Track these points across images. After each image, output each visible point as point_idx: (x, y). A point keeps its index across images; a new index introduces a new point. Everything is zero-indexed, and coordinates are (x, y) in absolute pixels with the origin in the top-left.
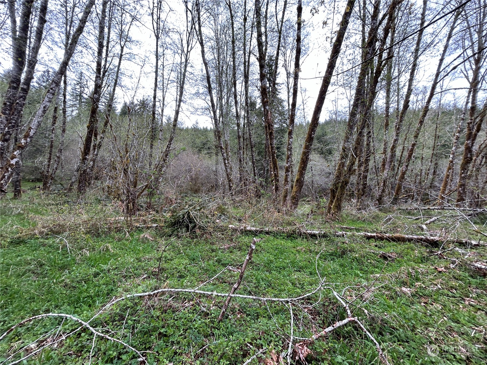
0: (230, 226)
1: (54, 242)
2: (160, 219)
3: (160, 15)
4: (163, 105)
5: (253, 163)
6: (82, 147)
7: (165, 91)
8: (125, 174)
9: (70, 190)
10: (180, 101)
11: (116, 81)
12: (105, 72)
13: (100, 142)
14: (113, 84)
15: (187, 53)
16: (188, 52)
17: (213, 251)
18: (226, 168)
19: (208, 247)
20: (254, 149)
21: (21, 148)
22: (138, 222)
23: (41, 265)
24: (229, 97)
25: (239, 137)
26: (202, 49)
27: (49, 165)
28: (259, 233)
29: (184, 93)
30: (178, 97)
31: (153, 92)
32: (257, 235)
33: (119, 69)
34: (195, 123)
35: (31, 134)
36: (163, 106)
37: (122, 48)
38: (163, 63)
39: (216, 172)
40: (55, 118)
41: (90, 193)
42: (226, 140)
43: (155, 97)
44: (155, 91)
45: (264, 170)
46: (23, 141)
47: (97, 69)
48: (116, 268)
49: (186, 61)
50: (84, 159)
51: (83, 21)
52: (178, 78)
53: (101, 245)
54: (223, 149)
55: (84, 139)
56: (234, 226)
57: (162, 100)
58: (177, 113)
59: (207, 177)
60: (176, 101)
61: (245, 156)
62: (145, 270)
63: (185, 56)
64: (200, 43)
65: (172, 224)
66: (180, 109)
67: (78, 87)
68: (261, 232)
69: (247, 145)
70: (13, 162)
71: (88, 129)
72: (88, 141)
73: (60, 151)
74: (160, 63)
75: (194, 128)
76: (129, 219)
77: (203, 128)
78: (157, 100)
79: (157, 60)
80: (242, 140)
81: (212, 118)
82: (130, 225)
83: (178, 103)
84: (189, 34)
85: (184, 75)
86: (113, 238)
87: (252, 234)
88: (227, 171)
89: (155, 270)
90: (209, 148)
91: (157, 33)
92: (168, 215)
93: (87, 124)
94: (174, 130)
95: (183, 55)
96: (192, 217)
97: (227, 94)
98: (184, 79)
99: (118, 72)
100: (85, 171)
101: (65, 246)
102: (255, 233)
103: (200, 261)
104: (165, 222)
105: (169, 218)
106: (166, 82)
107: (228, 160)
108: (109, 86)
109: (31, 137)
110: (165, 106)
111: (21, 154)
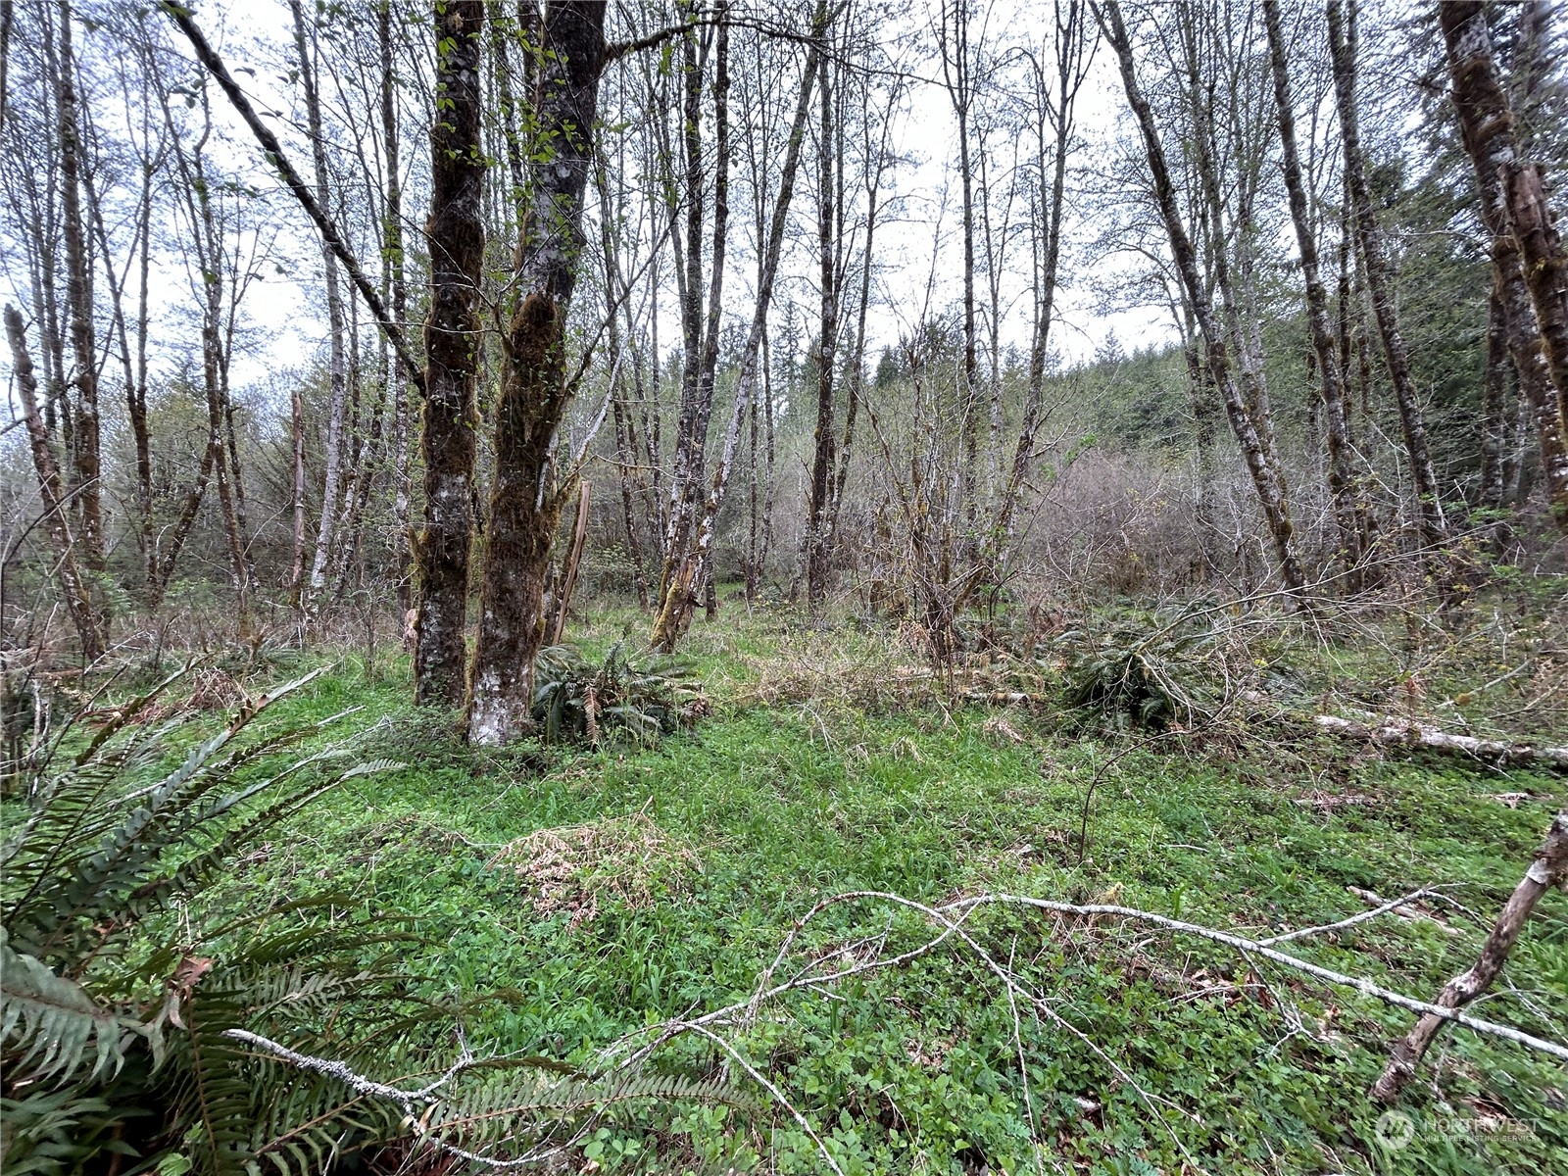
0: (1324, 720)
1: (795, 718)
2: (1030, 678)
3: (964, 33)
4: (995, 314)
5: (1411, 445)
6: (809, 488)
7: (996, 269)
8: (917, 545)
9: (794, 595)
10: (1050, 282)
11: (865, 292)
12: (840, 278)
13: (843, 471)
14: (858, 305)
15: (1063, 109)
16: (1065, 100)
17: (1259, 808)
18: (1261, 488)
19: (1231, 791)
20: (1410, 381)
21: (712, 510)
22: (968, 683)
23: (786, 769)
24: (1253, 193)
25: (1323, 345)
26: (1122, 58)
27: (753, 543)
28: (1507, 767)
29: (1063, 250)
30: (1041, 272)
31: (963, 286)
32: (1493, 775)
33: (869, 258)
34: (1103, 346)
35: (725, 477)
36: (995, 321)
37: (873, 194)
38: (984, 182)
39: (1206, 510)
40: (755, 429)
41: (839, 604)
42: (1247, 375)
43: (969, 302)
44: (968, 279)
45: (1489, 469)
46: (714, 496)
47: (824, 281)
48: (942, 808)
49: (1062, 135)
50: (816, 518)
51: (789, 172)
52: (1034, 211)
53: (893, 739)
54: (1242, 412)
55: (812, 468)
56: (1343, 723)
57: (990, 303)
58: (1043, 326)
59: (1170, 532)
60: (1035, 289)
61: (1356, 420)
62: (1024, 831)
63: (1056, 121)
64: (1114, 43)
65: (1074, 696)
66: (1053, 313)
67: (784, 343)
68: (1523, 762)
69: (1365, 371)
70: (703, 542)
71: (818, 440)
72: (821, 469)
73: (769, 506)
74: (974, 185)
75: (1104, 362)
76: (945, 672)
77: (1136, 352)
78: (976, 306)
79: (967, 181)
80: (1336, 353)
81: (1172, 307)
82: (948, 692)
83: (1042, 295)
84: (1067, 33)
85: (1058, 189)
86: (915, 723)
87: (1456, 764)
88: (1265, 497)
89: (1052, 835)
90: (1168, 423)
91: (961, 96)
92: (1054, 666)
93: (815, 429)
94: (1037, 387)
95: (1047, 120)
96: (1150, 677)
97: (1242, 187)
98: (1057, 204)
99: (867, 266)
100: (819, 548)
101: (818, 732)
102: (1485, 765)
103: (1209, 838)
104: (1047, 687)
105: (1057, 674)
106: (996, 239)
107: (1266, 451)
108: (849, 314)
109: (725, 484)
110: (1000, 318)
111: (713, 525)
